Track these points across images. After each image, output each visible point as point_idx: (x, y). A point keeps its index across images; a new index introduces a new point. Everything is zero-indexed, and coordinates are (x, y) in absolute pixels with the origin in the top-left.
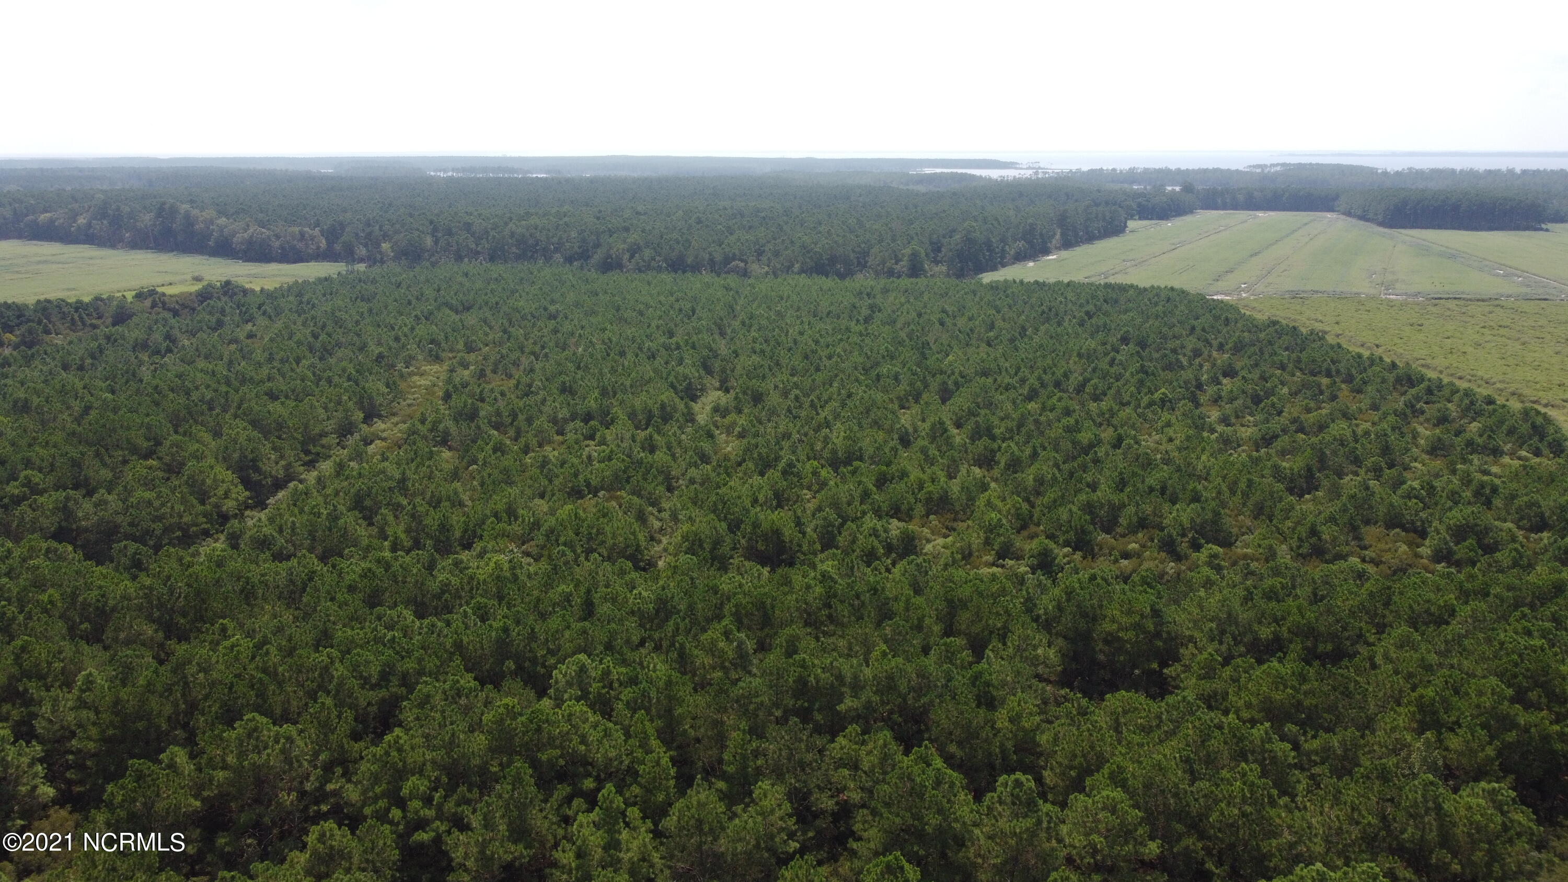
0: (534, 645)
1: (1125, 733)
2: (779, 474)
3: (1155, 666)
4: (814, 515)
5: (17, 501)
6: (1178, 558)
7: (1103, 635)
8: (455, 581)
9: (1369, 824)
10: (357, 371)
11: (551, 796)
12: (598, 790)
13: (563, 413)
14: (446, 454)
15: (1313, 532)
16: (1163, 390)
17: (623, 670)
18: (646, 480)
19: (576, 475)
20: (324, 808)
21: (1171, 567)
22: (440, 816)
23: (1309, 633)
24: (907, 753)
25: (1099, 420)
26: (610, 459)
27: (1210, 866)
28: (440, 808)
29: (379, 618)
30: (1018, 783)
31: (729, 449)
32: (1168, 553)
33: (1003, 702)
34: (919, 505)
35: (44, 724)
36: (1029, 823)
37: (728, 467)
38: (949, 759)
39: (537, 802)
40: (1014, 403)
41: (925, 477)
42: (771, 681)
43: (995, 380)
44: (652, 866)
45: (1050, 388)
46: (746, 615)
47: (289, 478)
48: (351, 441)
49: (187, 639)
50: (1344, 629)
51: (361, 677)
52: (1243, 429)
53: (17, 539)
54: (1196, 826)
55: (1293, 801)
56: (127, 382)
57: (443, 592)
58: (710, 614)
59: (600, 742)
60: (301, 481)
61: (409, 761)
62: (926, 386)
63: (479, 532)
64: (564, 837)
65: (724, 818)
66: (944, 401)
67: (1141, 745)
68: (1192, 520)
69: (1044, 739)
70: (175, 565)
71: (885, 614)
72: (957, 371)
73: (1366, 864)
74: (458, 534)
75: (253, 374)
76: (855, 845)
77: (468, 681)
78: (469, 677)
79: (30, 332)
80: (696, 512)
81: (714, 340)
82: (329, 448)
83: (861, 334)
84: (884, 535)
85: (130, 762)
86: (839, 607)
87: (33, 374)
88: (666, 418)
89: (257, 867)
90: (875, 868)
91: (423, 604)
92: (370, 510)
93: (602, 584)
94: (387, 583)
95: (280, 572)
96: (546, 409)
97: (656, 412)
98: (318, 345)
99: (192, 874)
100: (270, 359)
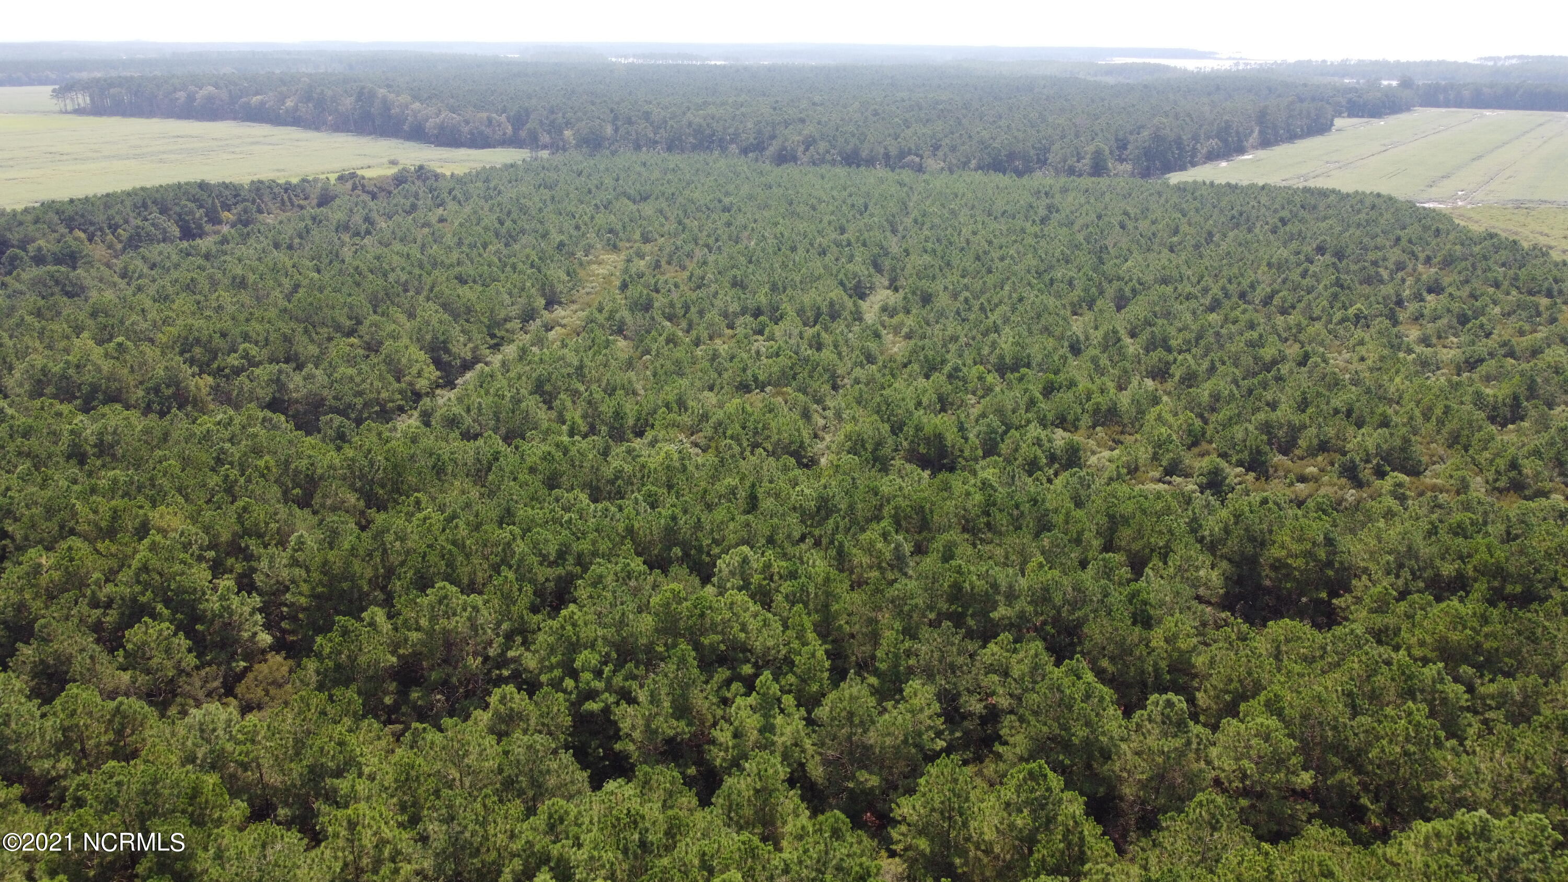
0: (700, 534)
1: (1286, 662)
2: (944, 378)
3: (1324, 595)
4: (977, 421)
5: (237, 371)
6: (1359, 484)
7: (1271, 561)
8: (628, 468)
9: (1543, 774)
10: (540, 259)
11: (712, 677)
12: (756, 675)
13: (734, 307)
14: (622, 343)
15: (1514, 465)
16: (1358, 305)
17: (784, 564)
18: (811, 377)
19: (744, 370)
20: (506, 673)
21: (1351, 495)
22: (609, 688)
23: (1498, 572)
24: (1058, 664)
25: (1284, 335)
26: (778, 355)
27: (1365, 801)
28: (609, 681)
29: (557, 500)
30: (1169, 703)
31: (895, 349)
32: (1349, 479)
33: (1160, 621)
34: (1086, 416)
35: (262, 577)
36: (1178, 742)
37: (893, 369)
38: (1100, 674)
39: (699, 683)
40: (1194, 313)
41: (1094, 388)
42: (926, 585)
43: (1176, 288)
44: (803, 751)
45: (1235, 299)
47: (476, 360)
48: (534, 326)
49: (385, 509)
50: (1537, 571)
51: (541, 554)
52: (1445, 351)
53: (237, 407)
54: (1354, 760)
55: (1461, 744)
56: (331, 262)
57: (617, 478)
58: (869, 514)
59: (759, 631)
60: (486, 364)
61: (582, 635)
62: (1101, 293)
63: (651, 421)
64: (723, 717)
65: (874, 712)
66: (1119, 308)
67: (1301, 675)
68: (1378, 446)
69: (1200, 661)
70: (375, 439)
71: (1043, 526)
72: (1135, 277)
73: (1535, 815)
74: (631, 422)
75: (444, 258)
76: (1000, 749)
77: (637, 564)
78: (639, 560)
79: (245, 211)
80: (860, 412)
81: (885, 237)
82: (513, 332)
83: (1036, 236)
84: (1047, 445)
85: (337, 618)
86: (998, 516)
87: (249, 251)
88: (834, 316)
89: (447, 722)
90: (1018, 774)
91: (598, 488)
92: (550, 394)
93: (766, 479)
94: (565, 466)
95: (467, 451)
96: (717, 302)
97: (825, 310)
98: (503, 231)
99: (389, 722)
100: (460, 243)
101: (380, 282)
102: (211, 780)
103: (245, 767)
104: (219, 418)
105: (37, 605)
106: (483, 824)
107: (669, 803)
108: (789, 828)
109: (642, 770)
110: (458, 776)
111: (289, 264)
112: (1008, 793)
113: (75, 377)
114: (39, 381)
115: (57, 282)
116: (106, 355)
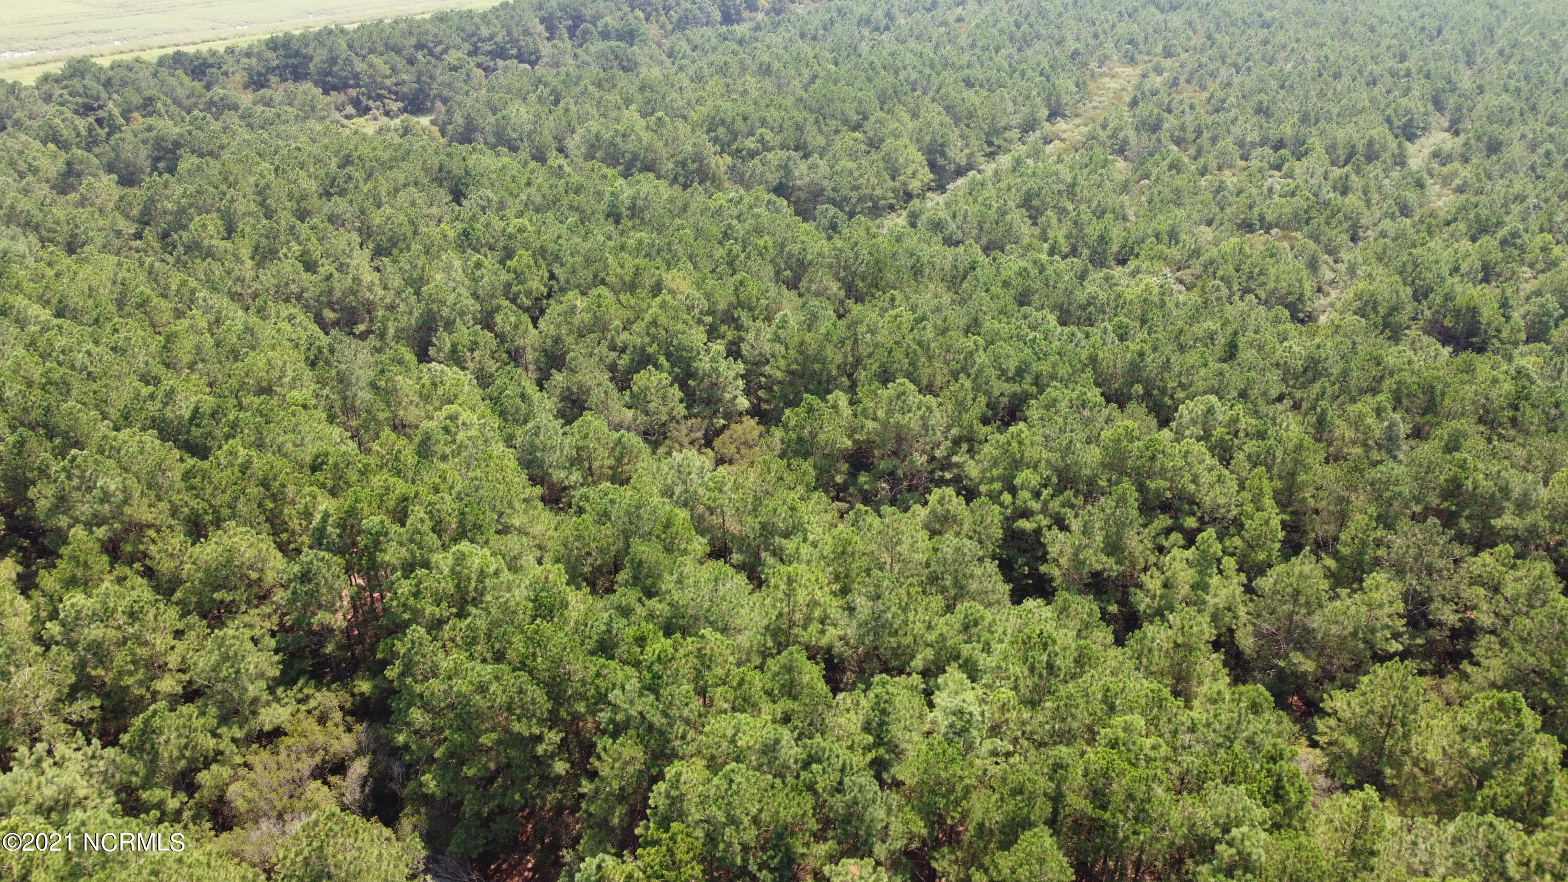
0: (1166, 375)
2: (1496, 243)
4: (1528, 299)
5: (753, 154)
8: (1103, 296)
10: (1051, 67)
11: (1151, 522)
12: (1200, 530)
13: (1253, 137)
14: (1121, 164)
17: (1253, 421)
19: (1251, 207)
20: (948, 476)
22: (1044, 511)
24: (1566, 594)
26: (1293, 194)
28: (1045, 504)
29: (1025, 317)
31: (1440, 203)
35: (748, 348)
37: (1432, 225)
39: (1136, 524)
42: (1418, 473)
44: (1236, 617)
46: (1409, 396)
47: (970, 167)
48: (1032, 137)
49: (863, 301)
51: (1000, 369)
53: (748, 188)
56: (849, 56)
57: (1089, 304)
58: (1365, 385)
59: (1212, 486)
60: (979, 172)
61: (1027, 454)
63: (1137, 250)
64: (1155, 565)
65: (1325, 596)
70: (863, 233)
74: (1115, 248)
75: (955, 59)
76: (1469, 668)
77: (1094, 395)
78: (1098, 391)
80: (1378, 270)
81: (1456, 70)
82: (1010, 142)
85: (805, 396)
86: (1529, 412)
87: (776, 40)
88: (1371, 157)
89: (886, 509)
90: (1485, 700)
91: (1068, 311)
92: (1037, 210)
93: (1251, 328)
94: (1038, 285)
95: (945, 257)
96: (1233, 129)
97: (1360, 148)
98: (1019, 35)
99: (836, 498)
100: (973, 46)
101: (891, 79)
102: (682, 514)
103: (712, 511)
104: (731, 195)
105: (569, 340)
106: (905, 610)
107: (1084, 633)
108: (1204, 689)
109: (1062, 596)
110: (889, 561)
111: (811, 54)
112: (1467, 717)
113: (621, 145)
114: (593, 146)
115: (616, 57)
116: (647, 127)
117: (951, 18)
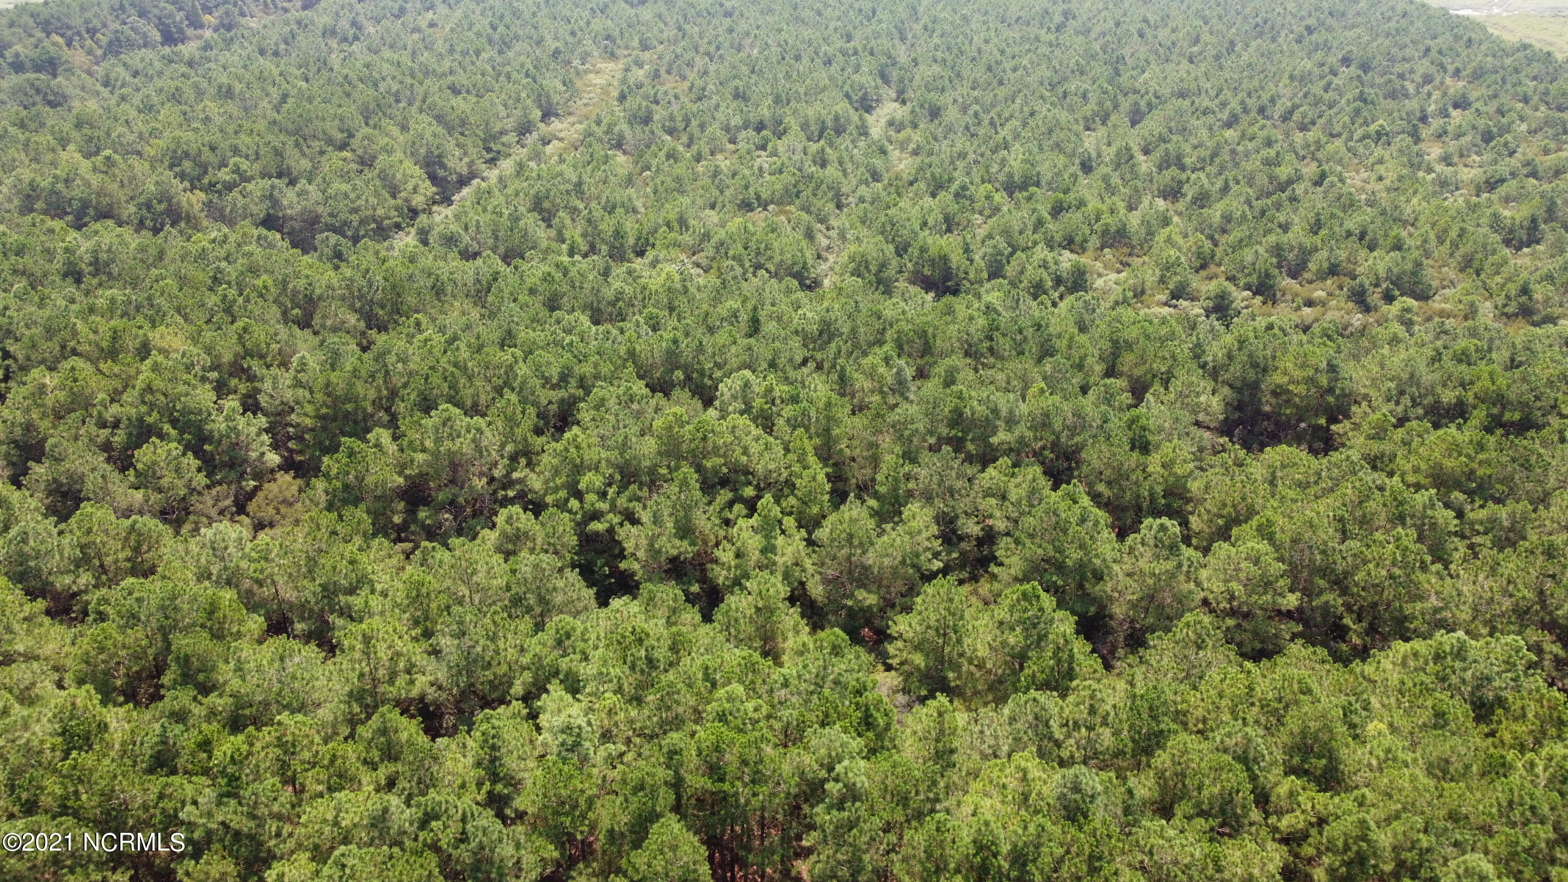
0: (702, 358)
1: (1280, 487)
2: (951, 197)
3: (1322, 421)
4: (983, 242)
5: (229, 187)
6: (1367, 309)
7: (1272, 387)
8: (628, 290)
9: (1524, 598)
10: (535, 67)
11: (714, 499)
12: (759, 497)
13: (736, 121)
14: (621, 158)
15: (1525, 290)
16: (1381, 122)
17: (786, 388)
18: (815, 195)
19: (746, 188)
20: (511, 493)
21: (1357, 319)
22: (613, 508)
23: (1500, 400)
24: (1055, 488)
25: (1302, 153)
26: (781, 172)
27: (1347, 621)
28: (613, 502)
29: (558, 322)
30: (1163, 528)
31: (902, 166)
32: (1357, 303)
33: (1158, 447)
34: (1094, 237)
35: (267, 398)
36: (1170, 565)
37: (899, 187)
38: (1096, 498)
39: (701, 505)
40: (1210, 129)
41: (1104, 207)
42: (927, 409)
43: (1193, 103)
44: (804, 570)
45: (1254, 114)
46: (908, 342)
47: (473, 175)
48: (530, 140)
49: (386, 330)
50: (1537, 398)
51: (543, 377)
52: (1466, 170)
53: (231, 223)
54: (1340, 583)
55: (1446, 568)
56: (319, 70)
57: (618, 300)
58: (872, 338)
59: (761, 454)
60: (483, 179)
61: (586, 457)
62: (1116, 107)
63: (651, 240)
64: (725, 538)
65: (873, 534)
66: (1134, 123)
67: (1294, 501)
68: (1389, 270)
69: (1195, 486)
70: (372, 258)
71: (1046, 352)
72: (1151, 90)
73: (1512, 636)
74: (631, 241)
75: (436, 66)
76: (996, 569)
77: (639, 388)
78: (642, 383)
79: (227, 14)
80: (864, 232)
81: (893, 46)
82: (509, 146)
83: (1051, 45)
84: (1054, 267)
85: (343, 439)
86: (1001, 340)
87: (232, 58)
88: (839, 131)
89: (455, 541)
90: (1012, 594)
91: (599, 310)
92: (549, 212)
93: (768, 301)
94: (565, 288)
95: (467, 271)
96: (719, 115)
97: (829, 124)
98: (496, 37)
99: (399, 540)
100: (451, 51)
101: (371, 92)
102: (227, 595)
103: (260, 583)
104: (214, 235)
105: (44, 425)
106: (494, 639)
107: (673, 619)
108: (789, 644)
109: (647, 588)
110: (467, 593)
111: (276, 71)
112: (1002, 612)
113: (65, 192)
114: (28, 196)
115: (38, 91)
116: (95, 169)
117: (423, 24)
